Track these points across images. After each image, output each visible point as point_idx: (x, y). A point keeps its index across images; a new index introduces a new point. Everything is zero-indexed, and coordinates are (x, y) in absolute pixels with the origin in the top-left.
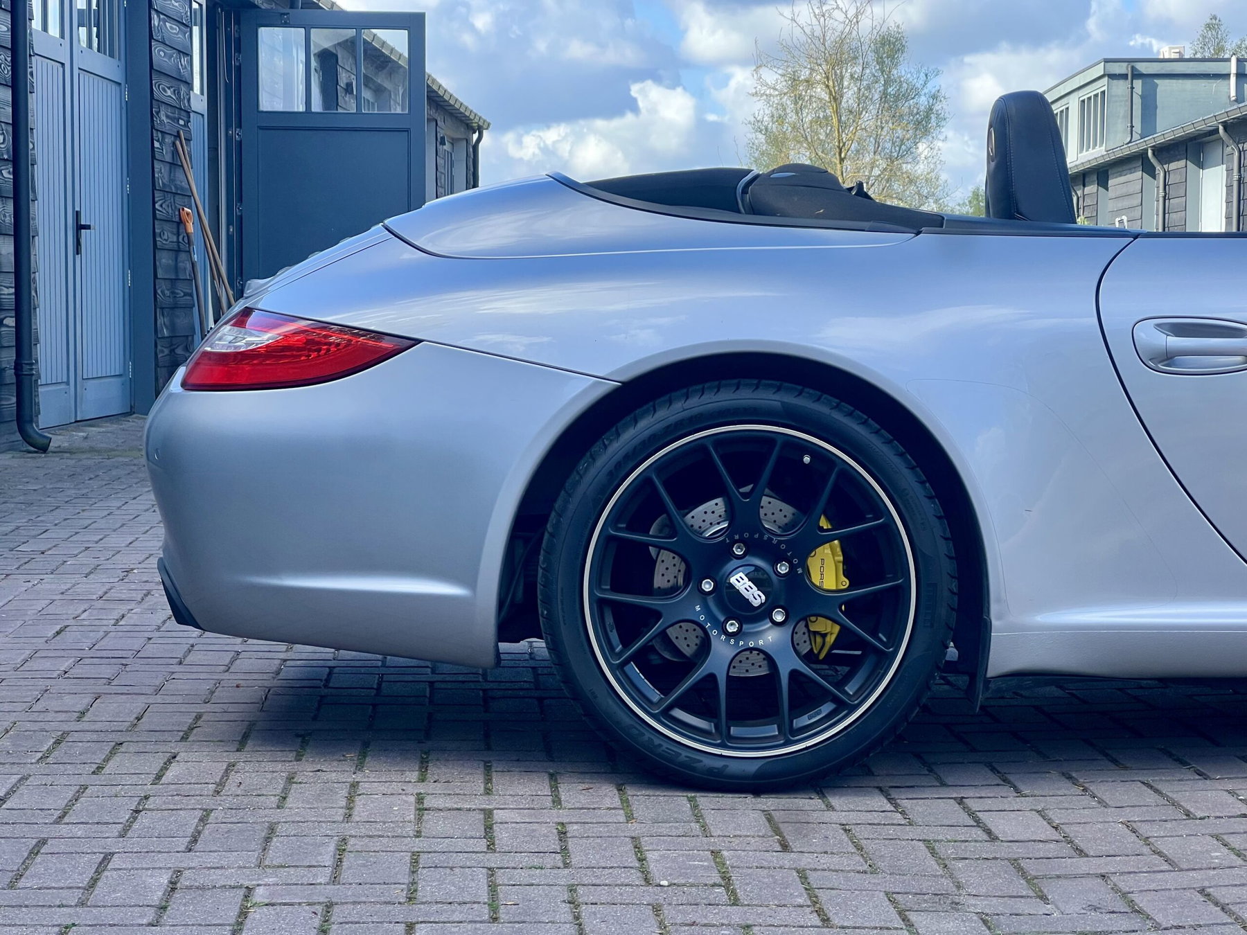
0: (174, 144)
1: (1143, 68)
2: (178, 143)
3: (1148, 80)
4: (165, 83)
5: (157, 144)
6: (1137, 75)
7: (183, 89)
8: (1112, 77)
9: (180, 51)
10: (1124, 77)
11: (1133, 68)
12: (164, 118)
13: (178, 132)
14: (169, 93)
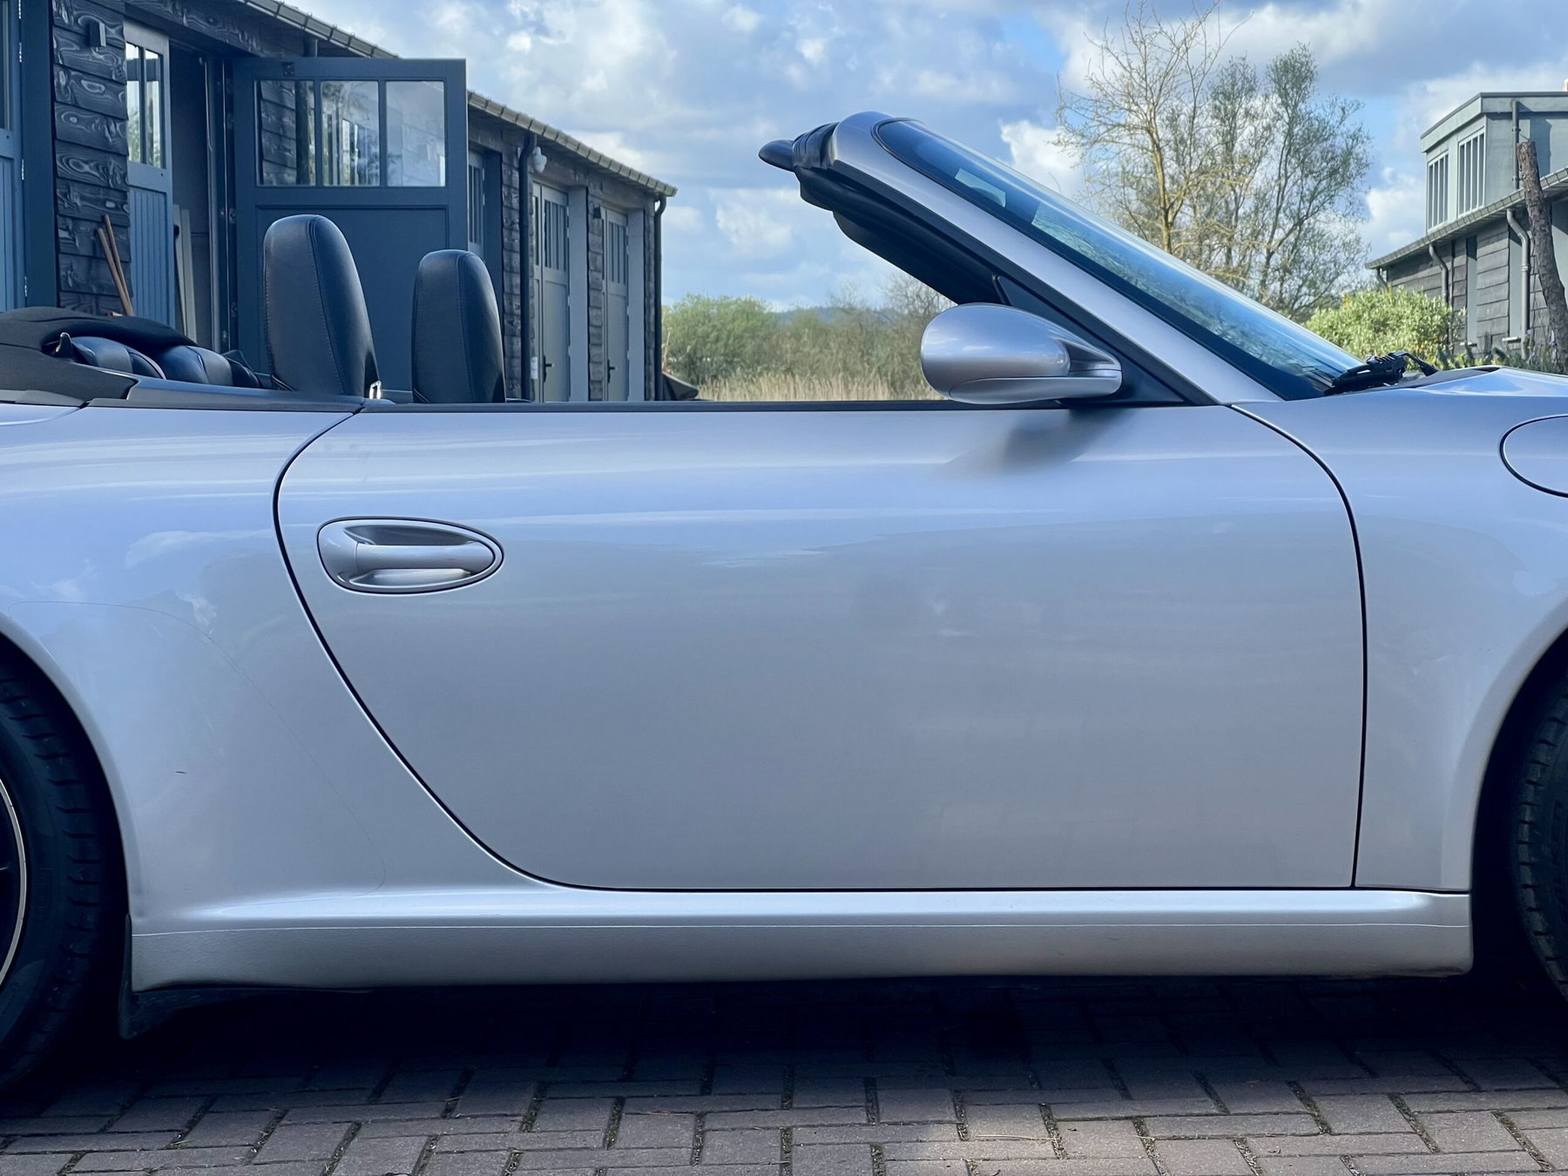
0: (96, 233)
1: (1532, 105)
2: (101, 231)
3: (1539, 120)
4: (78, 155)
5: (62, 234)
6: (1523, 113)
7: (113, 163)
8: (1493, 116)
9: (106, 116)
10: (1507, 116)
11: (1518, 104)
12: (78, 202)
13: (103, 218)
14: (86, 168)
